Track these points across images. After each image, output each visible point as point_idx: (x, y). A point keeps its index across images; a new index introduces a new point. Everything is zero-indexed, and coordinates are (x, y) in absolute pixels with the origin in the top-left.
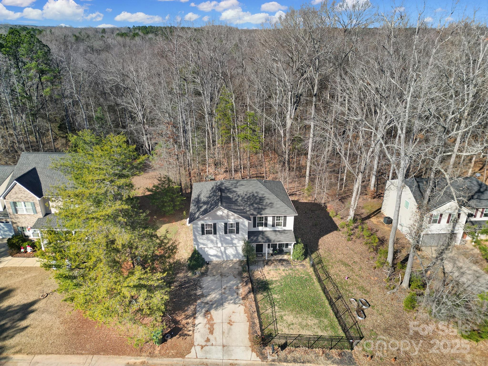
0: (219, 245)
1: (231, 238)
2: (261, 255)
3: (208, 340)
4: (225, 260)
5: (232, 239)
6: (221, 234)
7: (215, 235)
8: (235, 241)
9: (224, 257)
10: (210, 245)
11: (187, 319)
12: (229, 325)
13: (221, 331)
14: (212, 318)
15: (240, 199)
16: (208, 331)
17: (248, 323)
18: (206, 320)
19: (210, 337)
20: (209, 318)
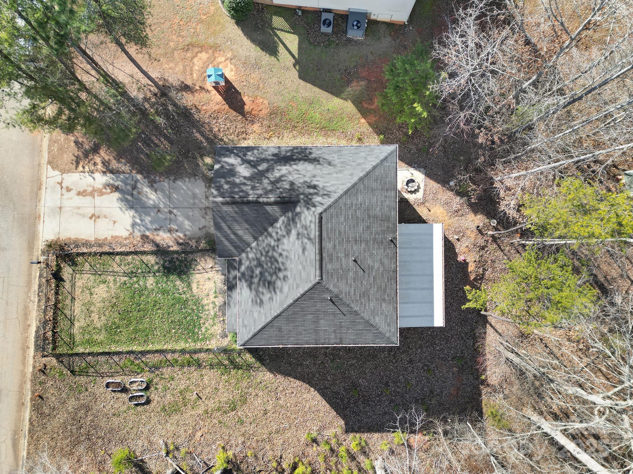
3: (69, 190)
11: (103, 163)
12: (90, 215)
13: (81, 205)
14: (101, 194)
15: (273, 243)
16: (81, 190)
17: (93, 239)
18: (101, 187)
19: (73, 192)
20: (104, 190)
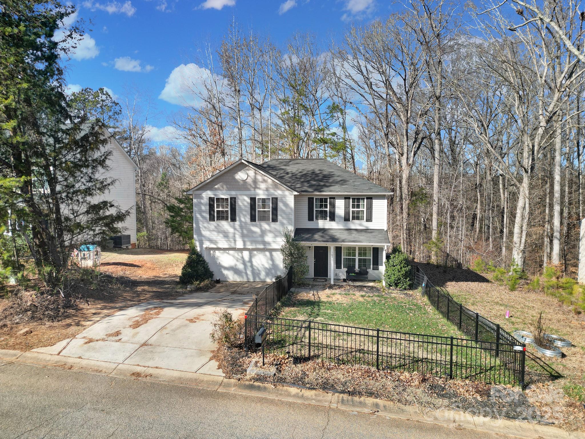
1: (261, 230)
3: (115, 334)
4: (251, 280)
5: (264, 233)
6: (243, 219)
7: (232, 223)
8: (269, 238)
9: (249, 273)
10: (223, 244)
12: (188, 321)
13: (160, 327)
14: (157, 313)
16: (131, 324)
19: (127, 331)
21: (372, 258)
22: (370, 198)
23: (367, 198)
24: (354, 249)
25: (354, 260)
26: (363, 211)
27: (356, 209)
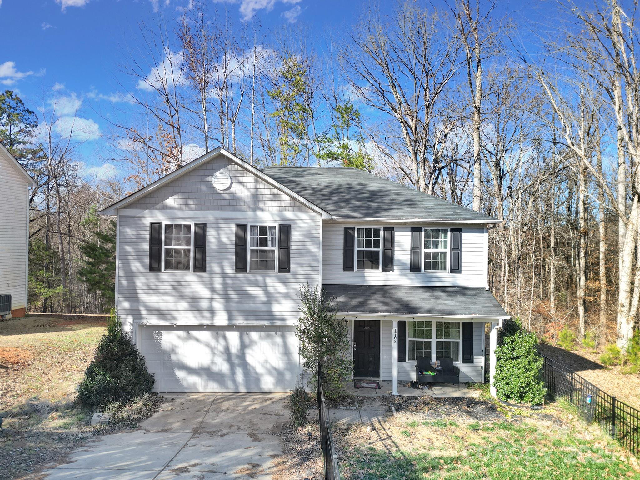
0: (221, 320)
1: (267, 292)
2: (374, 385)
4: (243, 390)
5: (270, 298)
7: (198, 275)
10: (186, 318)
21: (460, 341)
22: (457, 230)
23: (453, 230)
24: (429, 324)
25: (429, 343)
26: (445, 253)
27: (432, 250)
